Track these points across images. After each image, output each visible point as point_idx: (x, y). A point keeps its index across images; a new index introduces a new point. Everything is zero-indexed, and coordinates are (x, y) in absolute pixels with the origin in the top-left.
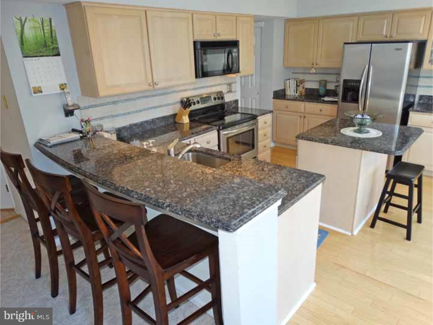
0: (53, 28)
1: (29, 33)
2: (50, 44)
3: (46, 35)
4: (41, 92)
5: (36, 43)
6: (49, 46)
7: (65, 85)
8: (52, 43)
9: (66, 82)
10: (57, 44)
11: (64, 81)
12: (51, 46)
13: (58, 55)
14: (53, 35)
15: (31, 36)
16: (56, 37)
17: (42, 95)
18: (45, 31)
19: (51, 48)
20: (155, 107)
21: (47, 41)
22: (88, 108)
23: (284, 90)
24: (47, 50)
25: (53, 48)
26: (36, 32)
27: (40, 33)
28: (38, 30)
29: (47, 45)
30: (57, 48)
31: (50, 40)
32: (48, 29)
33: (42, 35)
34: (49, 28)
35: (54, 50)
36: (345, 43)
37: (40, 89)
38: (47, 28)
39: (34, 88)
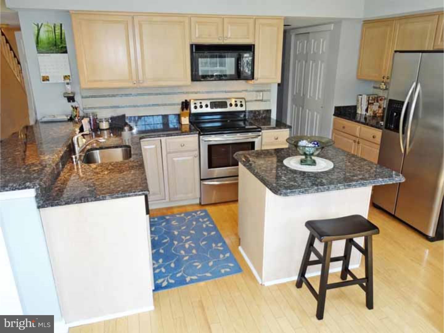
0: (63, 31)
1: (43, 36)
2: (59, 44)
3: (57, 37)
4: (48, 80)
5: (48, 43)
6: (59, 45)
7: (69, 77)
8: (61, 43)
9: (69, 74)
10: (65, 44)
11: (68, 73)
12: (60, 45)
13: (66, 52)
14: (63, 37)
15: (45, 37)
16: (65, 38)
17: (49, 83)
18: (57, 34)
19: (60, 47)
20: (158, 105)
21: (57, 41)
22: (89, 98)
23: (355, 108)
24: (56, 48)
25: (62, 47)
26: (48, 35)
27: (52, 35)
28: (51, 33)
29: (57, 45)
30: (66, 47)
31: (59, 40)
32: (58, 33)
33: (53, 36)
34: (59, 31)
35: (63, 49)
36: (396, 51)
37: (48, 78)
38: (58, 31)
39: (43, 77)
